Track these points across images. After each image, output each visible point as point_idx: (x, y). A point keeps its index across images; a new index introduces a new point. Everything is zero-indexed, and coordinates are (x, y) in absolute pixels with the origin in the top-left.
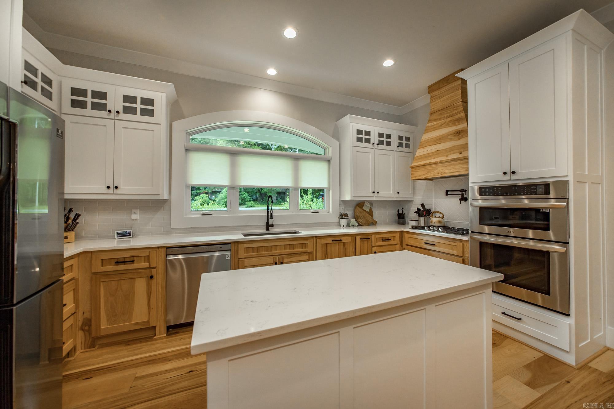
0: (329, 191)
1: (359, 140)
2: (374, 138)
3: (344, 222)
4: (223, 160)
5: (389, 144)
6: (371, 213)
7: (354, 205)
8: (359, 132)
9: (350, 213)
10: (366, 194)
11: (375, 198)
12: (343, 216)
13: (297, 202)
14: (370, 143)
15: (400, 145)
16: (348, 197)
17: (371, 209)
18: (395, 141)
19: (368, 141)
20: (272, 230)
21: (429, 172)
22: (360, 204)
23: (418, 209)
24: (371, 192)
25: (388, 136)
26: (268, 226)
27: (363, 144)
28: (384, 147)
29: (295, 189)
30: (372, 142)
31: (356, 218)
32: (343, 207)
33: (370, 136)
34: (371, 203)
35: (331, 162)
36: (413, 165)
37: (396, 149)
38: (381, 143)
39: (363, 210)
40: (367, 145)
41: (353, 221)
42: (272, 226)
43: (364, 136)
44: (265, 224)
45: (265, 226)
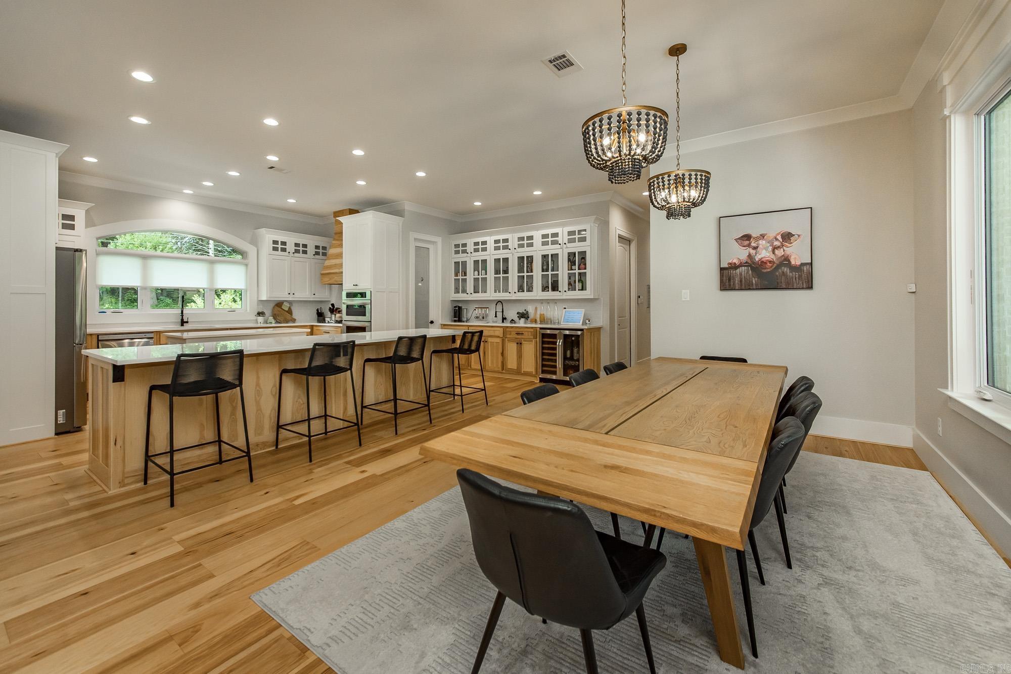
0: (247, 292)
1: (275, 249)
2: (290, 247)
3: (260, 319)
4: (136, 263)
5: (305, 252)
6: (290, 312)
7: (272, 305)
8: (275, 242)
9: (268, 312)
10: (282, 295)
11: (290, 298)
12: (260, 314)
13: (213, 302)
14: (286, 251)
15: (317, 253)
16: (264, 298)
17: (290, 308)
18: (311, 250)
19: (284, 250)
20: (186, 327)
21: (330, 279)
22: (279, 304)
23: (330, 308)
24: (287, 293)
25: (305, 246)
26: (183, 323)
27: (279, 252)
28: (301, 255)
29: (211, 290)
30: (288, 251)
31: (275, 316)
32: (262, 307)
33: (286, 245)
34: (290, 302)
35: (249, 266)
36: (323, 272)
37: (313, 257)
38: (297, 251)
39: (282, 309)
40: (284, 253)
41: (271, 319)
42: (187, 322)
43: (280, 246)
44: (180, 321)
45: (180, 323)
